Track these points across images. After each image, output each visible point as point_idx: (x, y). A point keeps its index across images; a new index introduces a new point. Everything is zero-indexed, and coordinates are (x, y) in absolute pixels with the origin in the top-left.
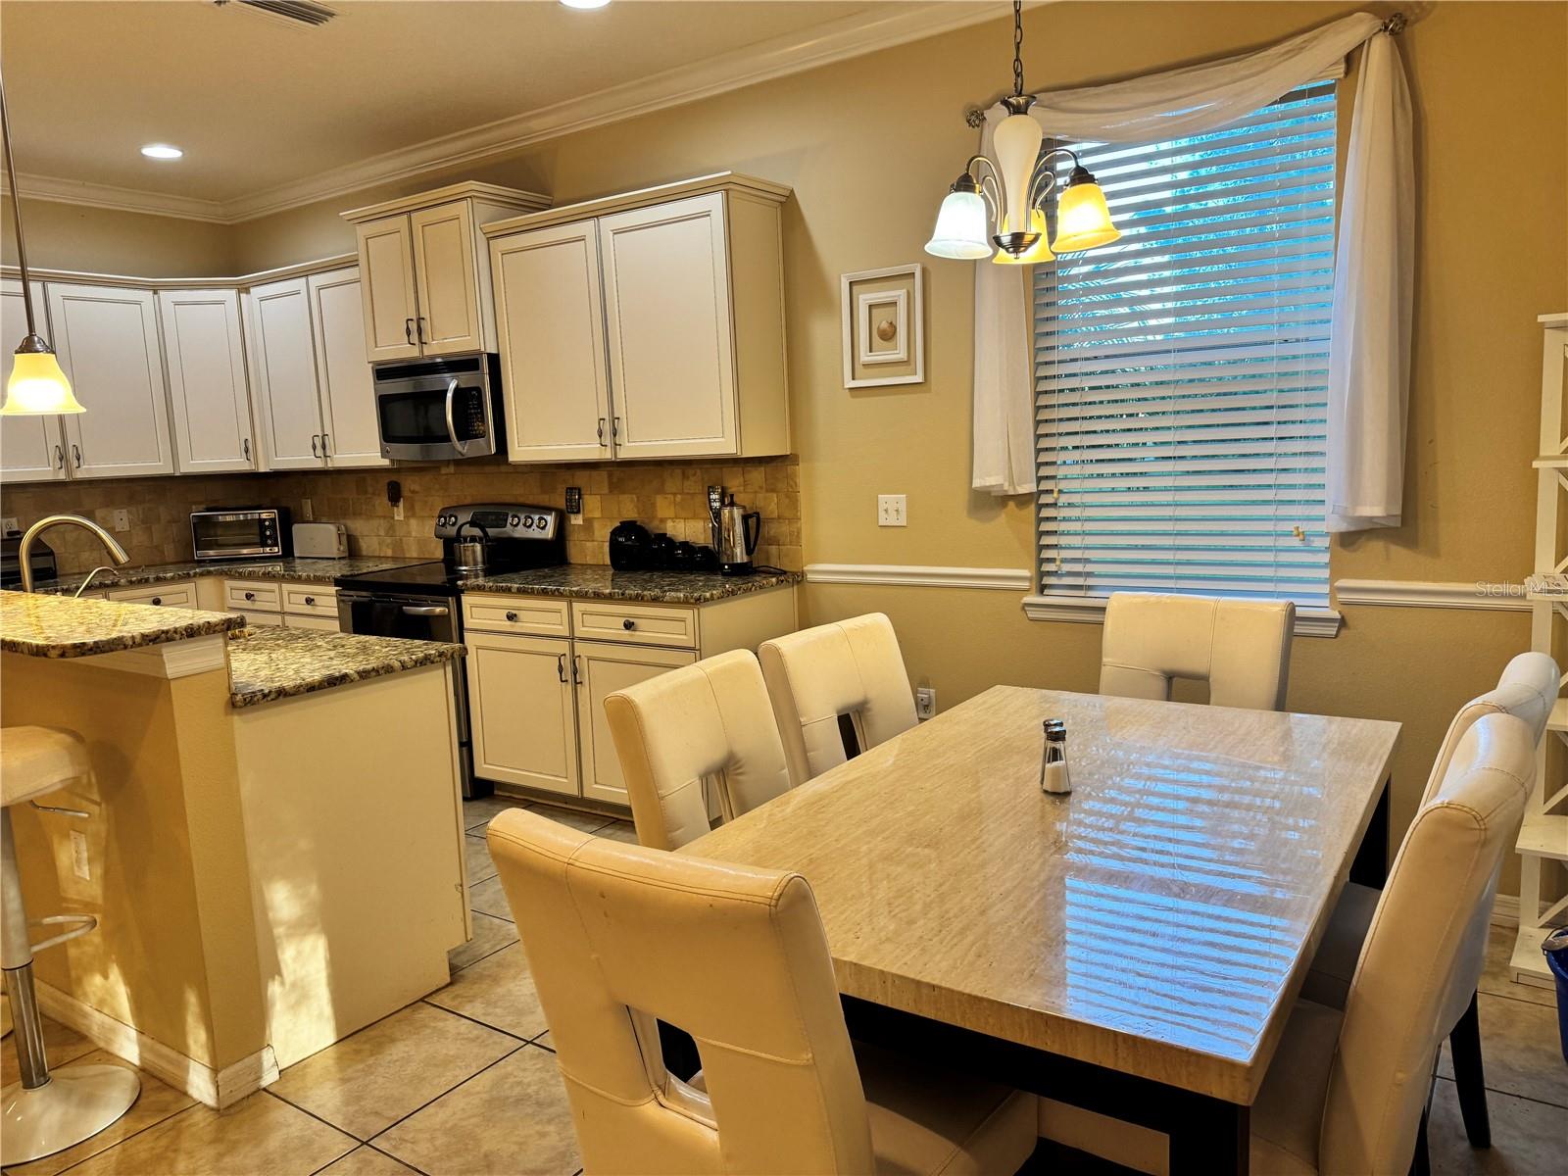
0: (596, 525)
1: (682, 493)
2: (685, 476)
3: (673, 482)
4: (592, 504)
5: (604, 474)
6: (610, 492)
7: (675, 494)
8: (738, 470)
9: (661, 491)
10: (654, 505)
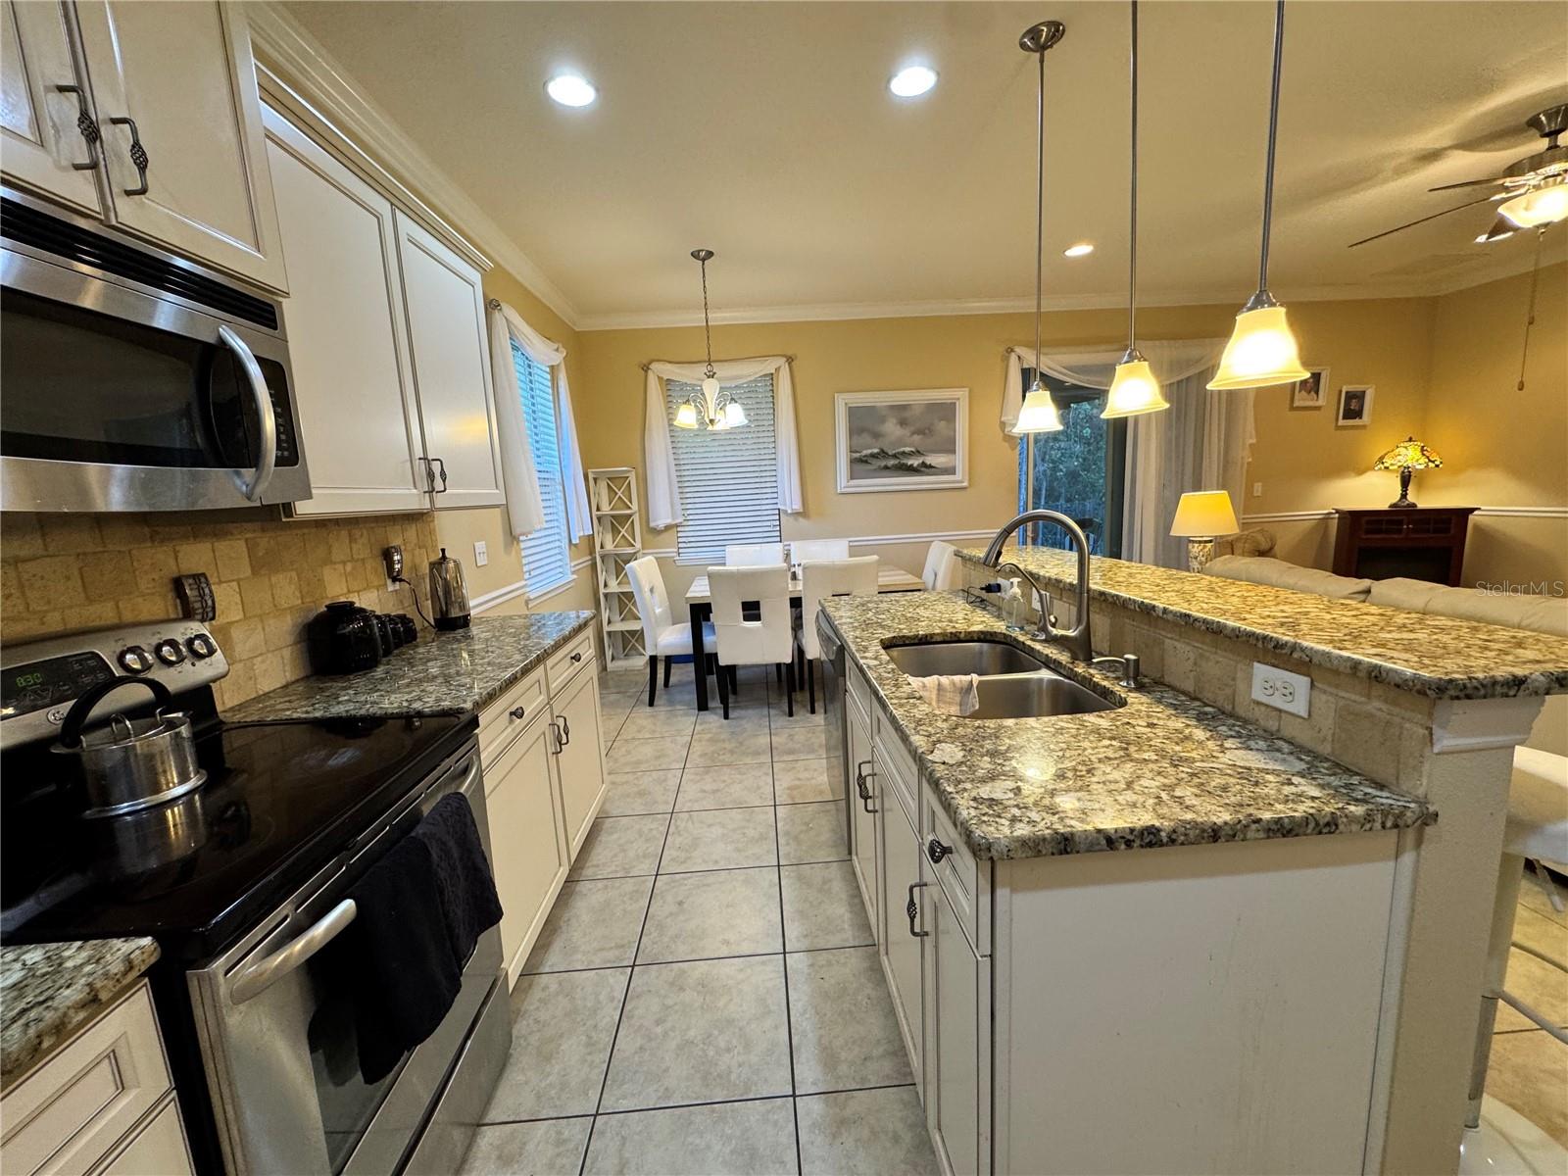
1: (352, 560)
2: (352, 540)
3: (340, 546)
6: (254, 572)
7: (344, 563)
9: (328, 561)
10: (321, 580)
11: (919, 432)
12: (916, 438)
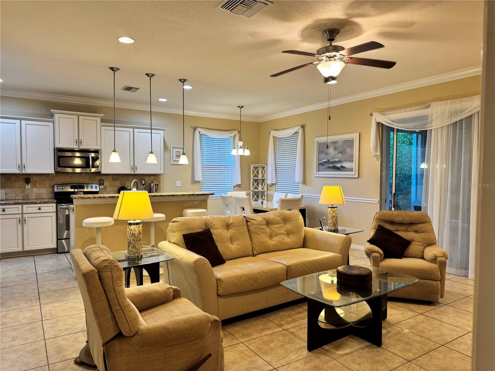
0: (107, 188)
2: (134, 177)
4: (107, 183)
5: (111, 177)
6: (113, 180)
8: (148, 177)
11: (341, 153)
12: (340, 155)
